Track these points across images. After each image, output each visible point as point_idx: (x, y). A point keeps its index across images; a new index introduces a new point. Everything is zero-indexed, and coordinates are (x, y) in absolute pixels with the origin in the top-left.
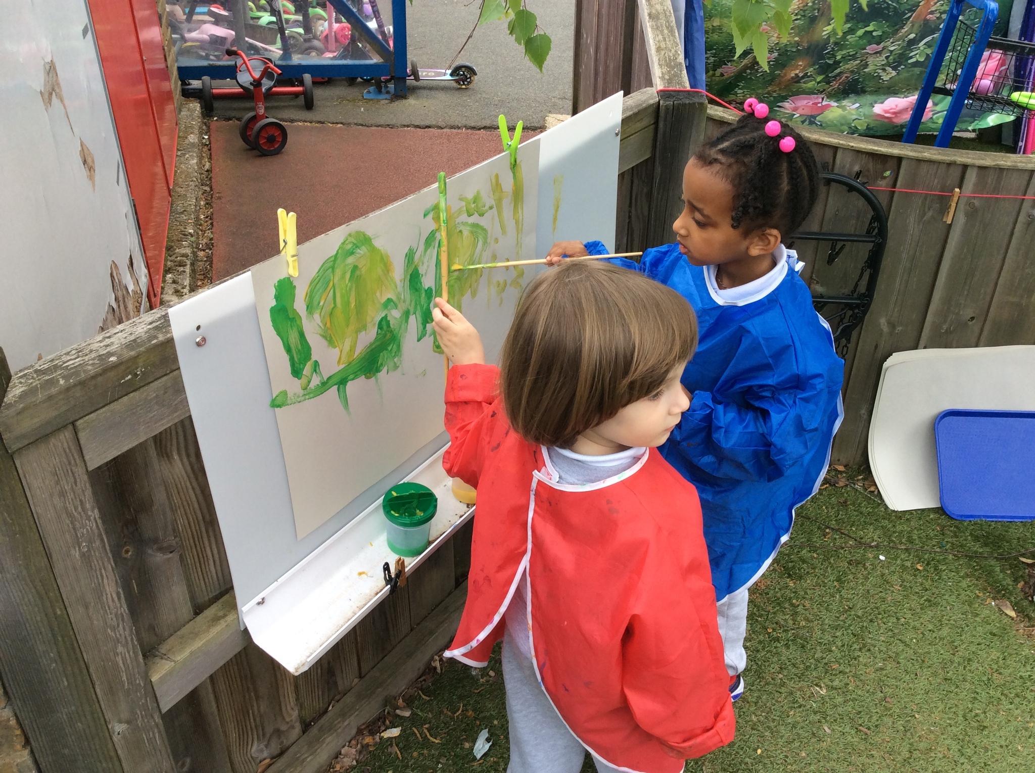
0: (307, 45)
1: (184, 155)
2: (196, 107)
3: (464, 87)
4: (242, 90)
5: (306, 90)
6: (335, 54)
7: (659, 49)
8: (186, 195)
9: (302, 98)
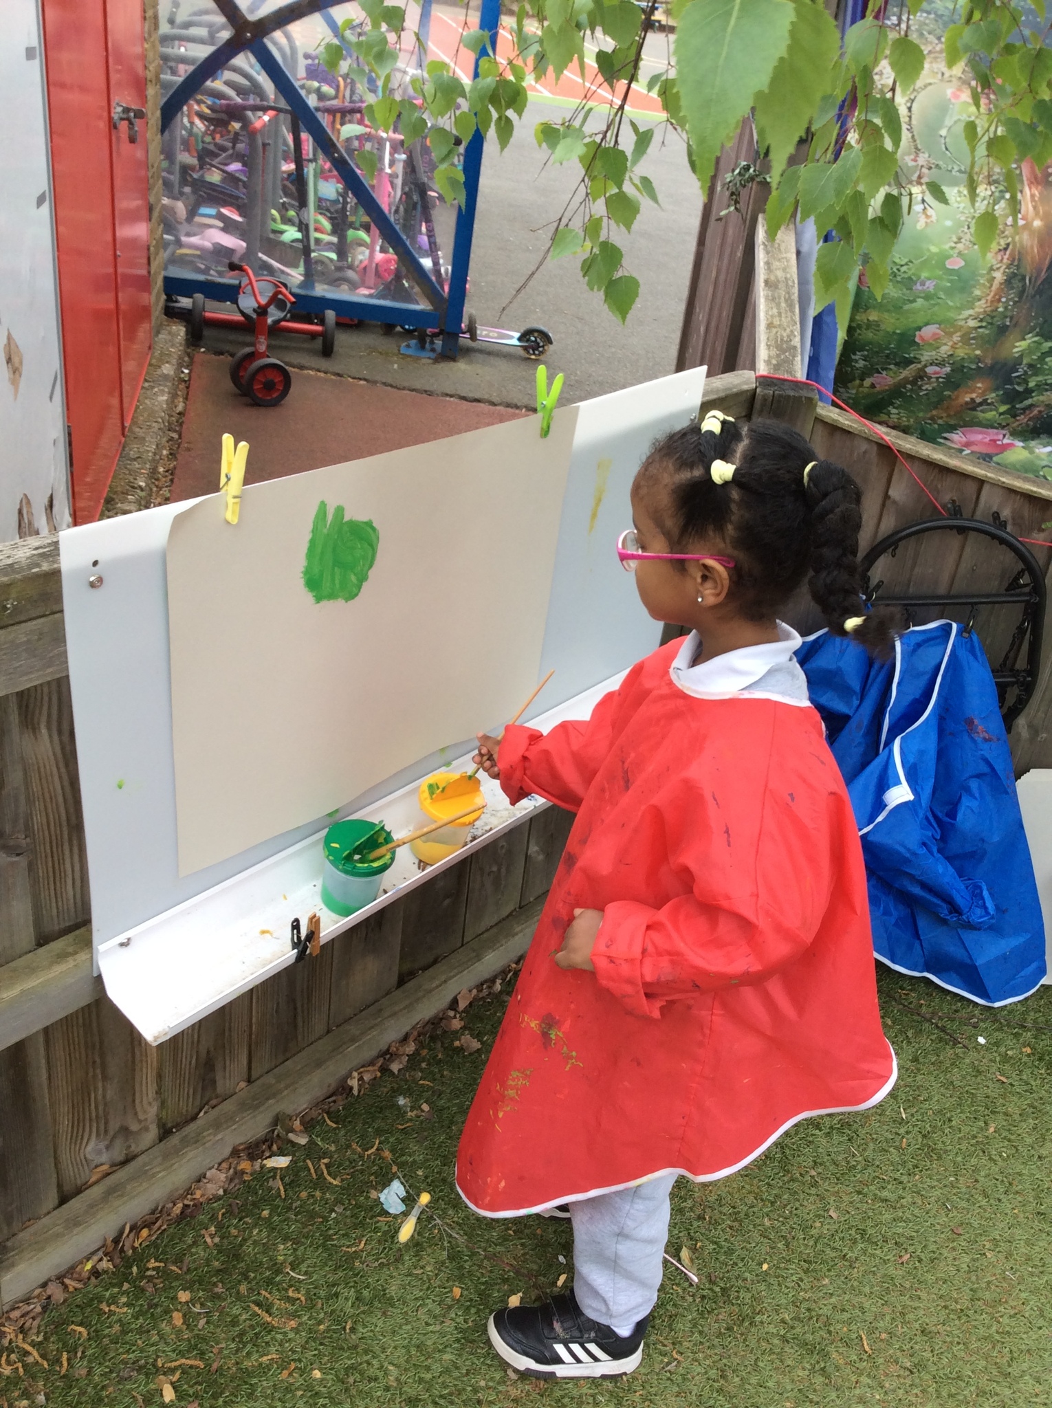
0: (338, 275)
1: (153, 388)
2: (179, 331)
3: (533, 357)
4: (242, 318)
5: (326, 331)
6: (372, 291)
7: (770, 326)
8: (144, 438)
9: (320, 340)
